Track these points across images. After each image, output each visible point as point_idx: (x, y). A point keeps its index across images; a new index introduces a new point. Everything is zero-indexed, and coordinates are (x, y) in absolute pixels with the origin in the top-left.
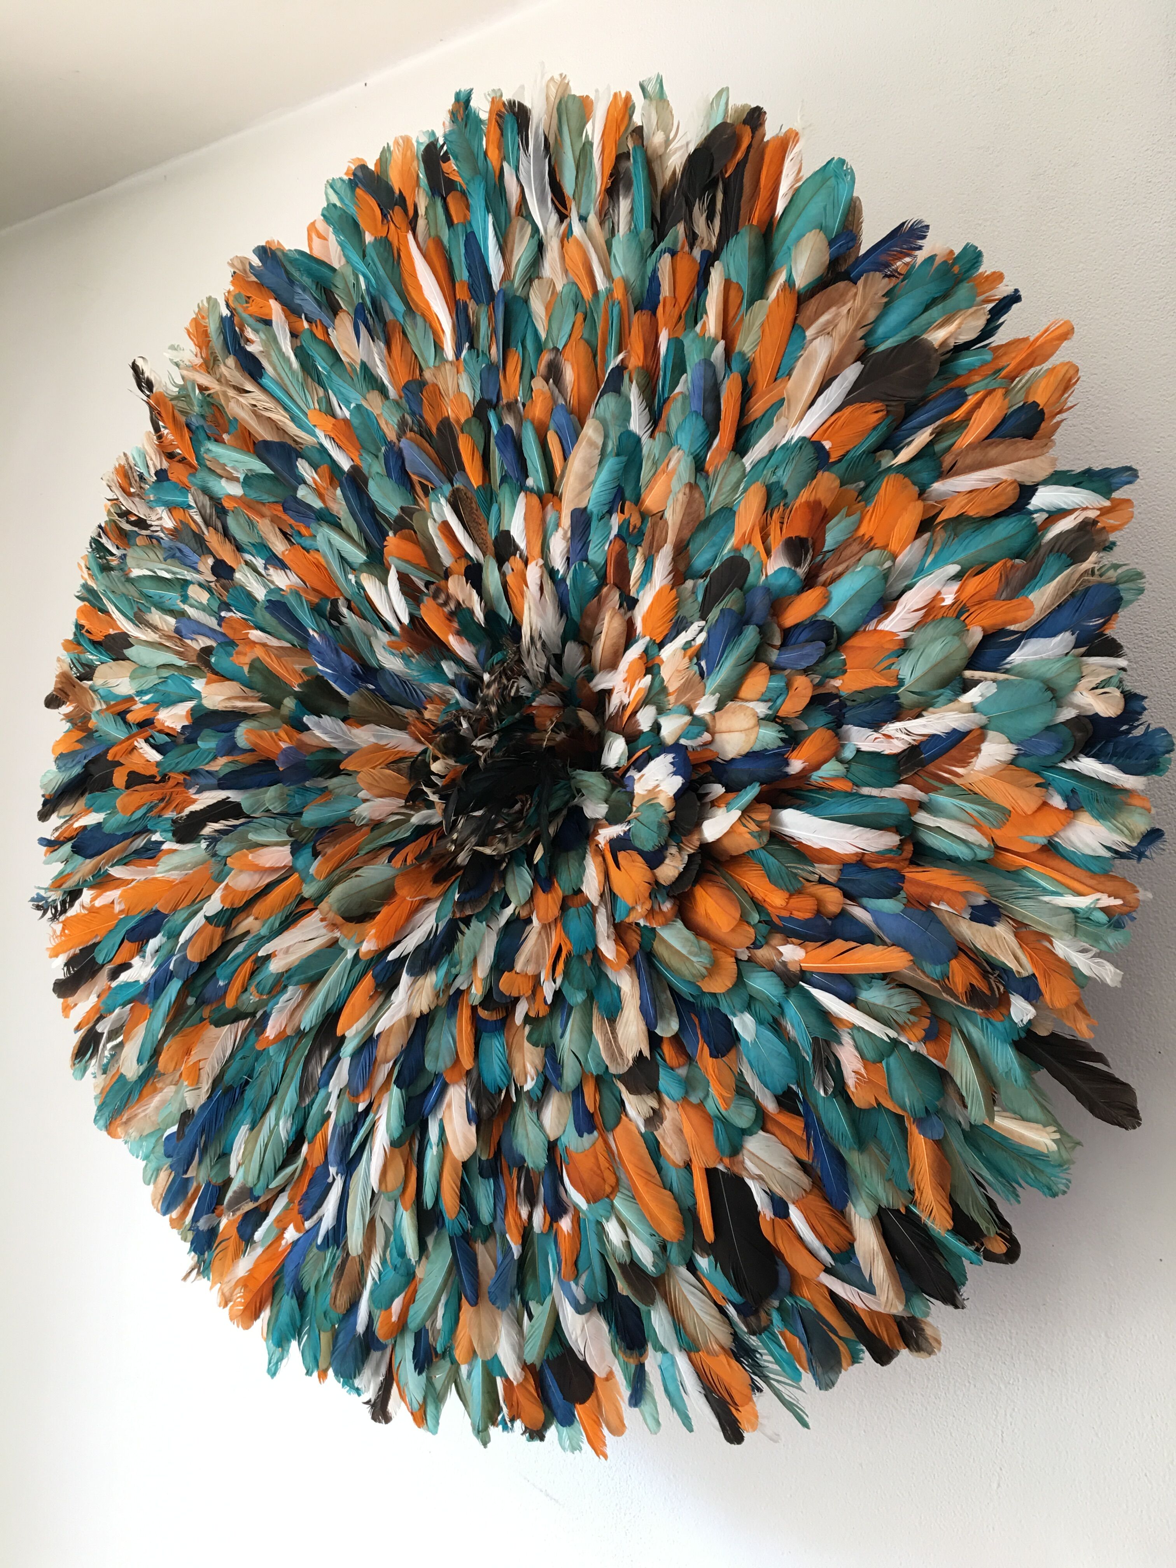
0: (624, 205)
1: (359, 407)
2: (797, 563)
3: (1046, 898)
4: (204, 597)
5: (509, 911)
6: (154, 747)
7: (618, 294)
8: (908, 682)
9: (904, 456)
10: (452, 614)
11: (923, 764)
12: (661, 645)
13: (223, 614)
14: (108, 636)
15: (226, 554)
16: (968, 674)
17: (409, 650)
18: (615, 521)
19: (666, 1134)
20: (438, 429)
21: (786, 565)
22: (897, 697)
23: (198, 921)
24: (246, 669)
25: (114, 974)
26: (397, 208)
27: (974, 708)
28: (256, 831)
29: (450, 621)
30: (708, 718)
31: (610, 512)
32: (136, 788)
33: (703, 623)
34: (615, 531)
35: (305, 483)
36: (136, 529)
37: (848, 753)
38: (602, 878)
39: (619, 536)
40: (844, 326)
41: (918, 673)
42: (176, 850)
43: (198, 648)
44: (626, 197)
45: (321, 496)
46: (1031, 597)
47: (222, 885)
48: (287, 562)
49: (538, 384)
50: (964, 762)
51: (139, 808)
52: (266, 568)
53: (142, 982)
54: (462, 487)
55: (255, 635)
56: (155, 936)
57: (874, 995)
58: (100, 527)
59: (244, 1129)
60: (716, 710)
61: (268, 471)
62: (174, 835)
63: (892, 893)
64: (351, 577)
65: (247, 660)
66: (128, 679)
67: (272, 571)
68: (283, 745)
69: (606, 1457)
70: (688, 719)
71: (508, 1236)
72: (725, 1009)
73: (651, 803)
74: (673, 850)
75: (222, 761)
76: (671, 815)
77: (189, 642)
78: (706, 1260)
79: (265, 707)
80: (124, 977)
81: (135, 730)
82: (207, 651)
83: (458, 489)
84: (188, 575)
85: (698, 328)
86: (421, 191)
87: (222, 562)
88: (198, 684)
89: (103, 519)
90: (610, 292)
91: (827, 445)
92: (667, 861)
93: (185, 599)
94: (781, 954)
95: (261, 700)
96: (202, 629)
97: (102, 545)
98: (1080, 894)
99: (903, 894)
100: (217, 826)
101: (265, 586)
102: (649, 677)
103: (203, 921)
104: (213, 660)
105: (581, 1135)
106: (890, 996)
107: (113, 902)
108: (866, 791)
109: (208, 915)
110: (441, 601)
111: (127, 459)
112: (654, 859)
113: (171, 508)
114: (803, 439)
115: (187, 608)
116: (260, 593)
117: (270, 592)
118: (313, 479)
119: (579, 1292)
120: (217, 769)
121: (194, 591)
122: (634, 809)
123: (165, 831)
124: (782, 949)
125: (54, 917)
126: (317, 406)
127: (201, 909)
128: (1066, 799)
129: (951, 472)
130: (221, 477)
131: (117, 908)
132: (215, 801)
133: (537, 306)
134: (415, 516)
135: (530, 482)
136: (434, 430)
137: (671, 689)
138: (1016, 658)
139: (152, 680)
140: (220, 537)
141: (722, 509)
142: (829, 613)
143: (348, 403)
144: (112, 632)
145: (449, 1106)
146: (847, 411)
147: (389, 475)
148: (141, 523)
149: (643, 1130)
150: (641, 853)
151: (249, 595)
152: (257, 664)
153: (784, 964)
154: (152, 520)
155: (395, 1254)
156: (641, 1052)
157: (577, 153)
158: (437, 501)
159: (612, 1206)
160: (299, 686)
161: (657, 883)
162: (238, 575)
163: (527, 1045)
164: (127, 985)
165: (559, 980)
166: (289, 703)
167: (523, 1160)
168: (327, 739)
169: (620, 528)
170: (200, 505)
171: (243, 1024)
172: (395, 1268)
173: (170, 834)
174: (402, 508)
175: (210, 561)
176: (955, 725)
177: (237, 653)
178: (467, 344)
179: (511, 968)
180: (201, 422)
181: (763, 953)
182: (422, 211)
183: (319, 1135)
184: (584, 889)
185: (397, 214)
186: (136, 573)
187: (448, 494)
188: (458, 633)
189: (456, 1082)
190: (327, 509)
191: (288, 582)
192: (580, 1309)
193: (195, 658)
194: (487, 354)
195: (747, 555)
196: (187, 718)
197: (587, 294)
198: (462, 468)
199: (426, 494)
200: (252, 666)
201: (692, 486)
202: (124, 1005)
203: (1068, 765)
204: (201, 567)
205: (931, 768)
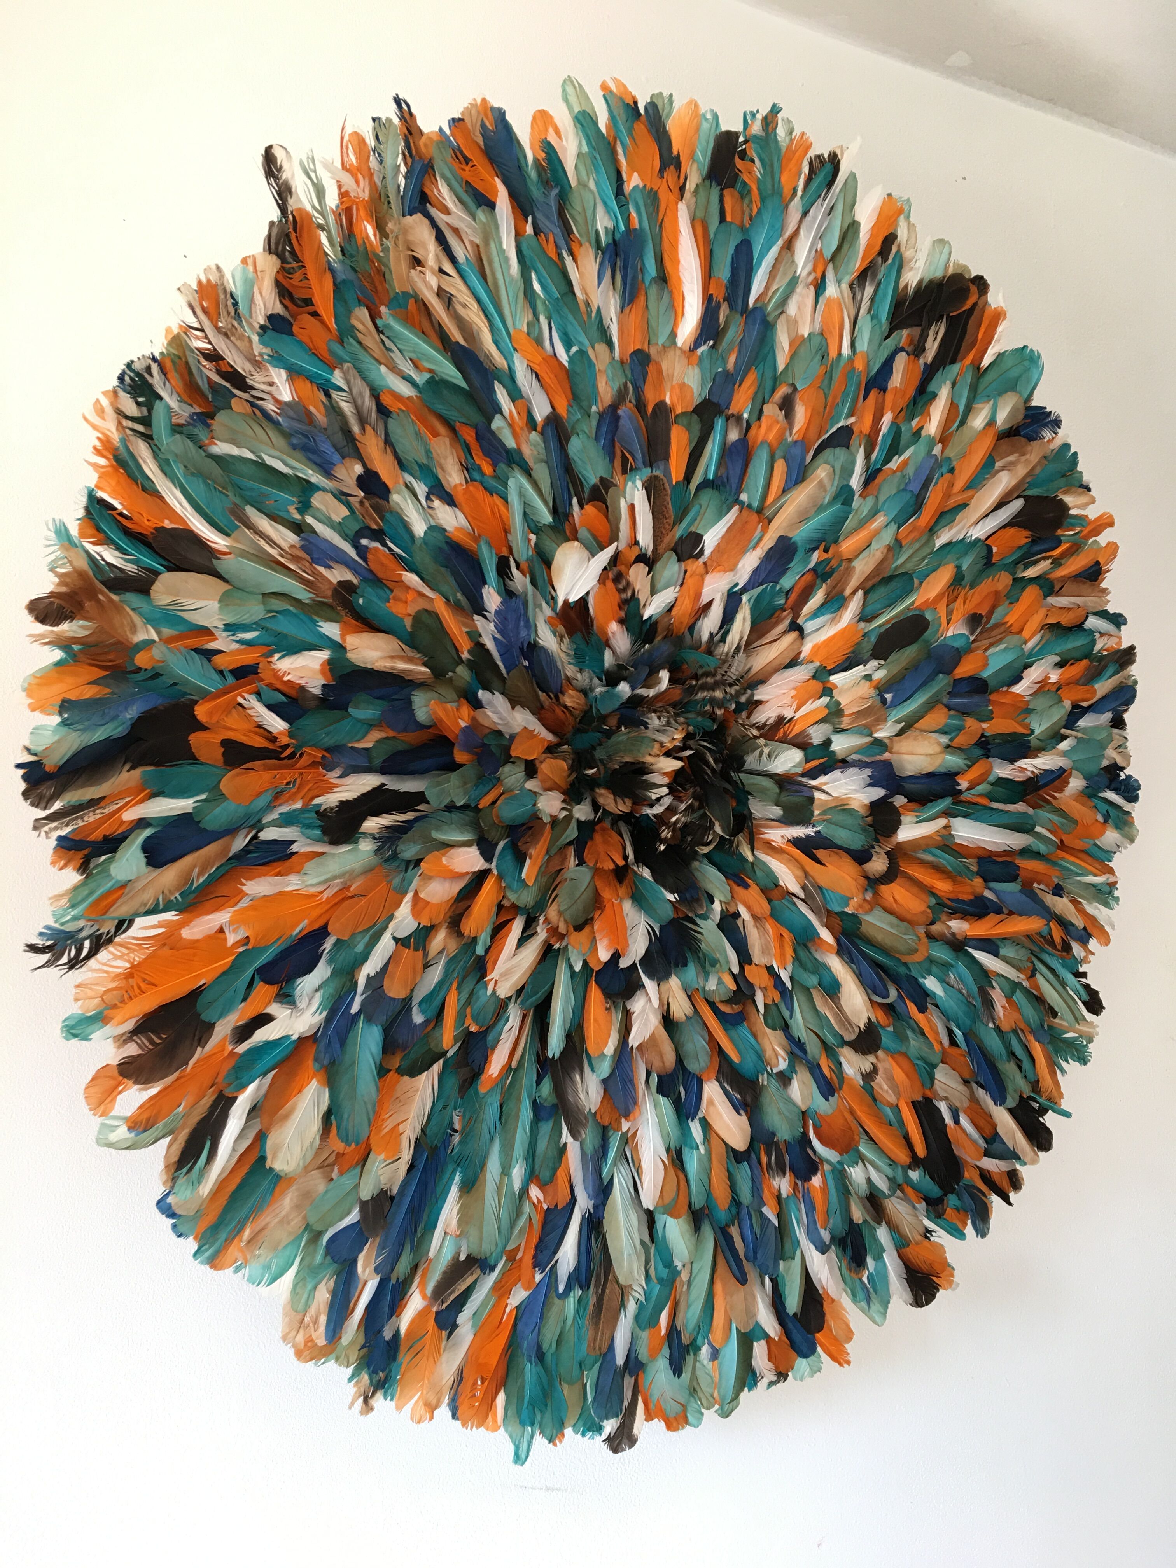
0: (869, 290)
1: (582, 353)
2: (972, 634)
3: (1078, 878)
4: (340, 512)
5: (717, 906)
6: (271, 707)
7: (859, 365)
8: (1037, 732)
9: (1032, 572)
10: (626, 602)
11: (1039, 788)
12: (832, 672)
13: (364, 542)
14: (161, 530)
15: (384, 468)
16: (1063, 731)
17: (561, 629)
18: (815, 556)
19: (881, 1083)
20: (654, 409)
21: (966, 633)
22: (1029, 741)
23: (385, 946)
24: (408, 623)
25: (244, 1032)
26: (672, 167)
27: (1064, 754)
28: (438, 829)
29: (620, 608)
30: (886, 741)
31: (814, 550)
32: (249, 765)
33: (882, 662)
34: (812, 565)
35: (501, 413)
36: (228, 385)
37: (991, 778)
38: (800, 873)
39: (814, 570)
40: (1021, 471)
41: (1044, 727)
42: (322, 854)
43: (335, 581)
44: (871, 284)
45: (515, 435)
46: (1096, 686)
47: (409, 896)
48: (459, 498)
49: (771, 410)
50: (1061, 791)
51: (260, 794)
52: (428, 498)
53: (295, 1037)
54: (662, 476)
55: (411, 578)
56: (310, 970)
57: (1007, 951)
58: (154, 359)
59: (454, 1192)
60: (896, 735)
61: (463, 384)
62: (325, 832)
63: (1013, 879)
64: (533, 537)
65: (412, 609)
66: (215, 605)
67: (437, 503)
68: (463, 724)
69: (848, 1363)
70: (869, 739)
71: (765, 1210)
72: (914, 973)
73: (841, 808)
74: (877, 849)
75: (376, 735)
76: (870, 819)
77: (321, 569)
78: (917, 1173)
79: (424, 673)
80: (262, 1035)
81: (231, 680)
82: (345, 588)
83: (656, 477)
84: (315, 478)
85: (914, 423)
86: (695, 166)
87: (376, 475)
88: (331, 630)
89: (158, 347)
90: (851, 360)
91: (995, 550)
92: (874, 858)
93: (305, 507)
94: (950, 927)
95: (425, 665)
96: (335, 557)
97: (150, 387)
98: (1095, 875)
99: (1019, 880)
100: (385, 820)
101: (426, 520)
102: (825, 700)
103: (393, 943)
104: (361, 601)
105: (827, 1100)
106: (1017, 951)
107: (221, 930)
108: (995, 805)
109: (401, 935)
110: (621, 587)
111: (222, 276)
112: (861, 857)
113: (294, 374)
114: (978, 540)
115: (309, 520)
116: (419, 528)
117: (432, 529)
118: (511, 411)
119: (826, 1236)
120: (369, 745)
121: (318, 500)
122: (816, 812)
123: (308, 826)
124: (950, 923)
125: (73, 964)
126: (525, 329)
127: (387, 927)
128: (1104, 815)
129: (1058, 593)
130: (381, 363)
131: (232, 938)
132: (369, 788)
133: (783, 340)
134: (611, 490)
135: (744, 497)
136: (650, 409)
137: (847, 712)
138: (1082, 723)
139: (255, 611)
140: (381, 444)
141: (905, 573)
142: (985, 674)
143: (568, 345)
144: (167, 524)
145: (711, 1102)
146: (1012, 531)
147: (597, 438)
148: (238, 380)
149: (862, 1083)
150: (848, 851)
151: (407, 527)
152: (425, 618)
153: (953, 934)
154: (257, 380)
155: (660, 1266)
156: (869, 1019)
157: (846, 225)
158: (634, 482)
159: (858, 1151)
160: (469, 652)
161: (867, 877)
162: (395, 497)
163: (768, 1030)
164: (269, 1045)
165: (790, 967)
166: (463, 673)
167: (773, 1134)
168: (496, 720)
169: (818, 564)
170: (355, 391)
171: (436, 1068)
172: (660, 1280)
173: (318, 832)
174: (601, 478)
175: (358, 469)
176: (1061, 764)
177: (395, 599)
178: (711, 343)
179: (750, 962)
180: (351, 276)
181: (936, 928)
182: (690, 186)
183: (561, 1173)
184: (781, 883)
185: (670, 174)
186: (221, 448)
187: (645, 478)
188: (621, 622)
189: (709, 1080)
190: (519, 451)
191: (455, 524)
192: (823, 1249)
193: (329, 593)
194: (725, 361)
195: (928, 616)
196: (322, 672)
197: (833, 354)
198: (666, 457)
199: (624, 472)
200: (417, 619)
201: (889, 548)
202: (265, 1074)
203: (1102, 795)
204: (340, 472)
205: (1041, 792)
